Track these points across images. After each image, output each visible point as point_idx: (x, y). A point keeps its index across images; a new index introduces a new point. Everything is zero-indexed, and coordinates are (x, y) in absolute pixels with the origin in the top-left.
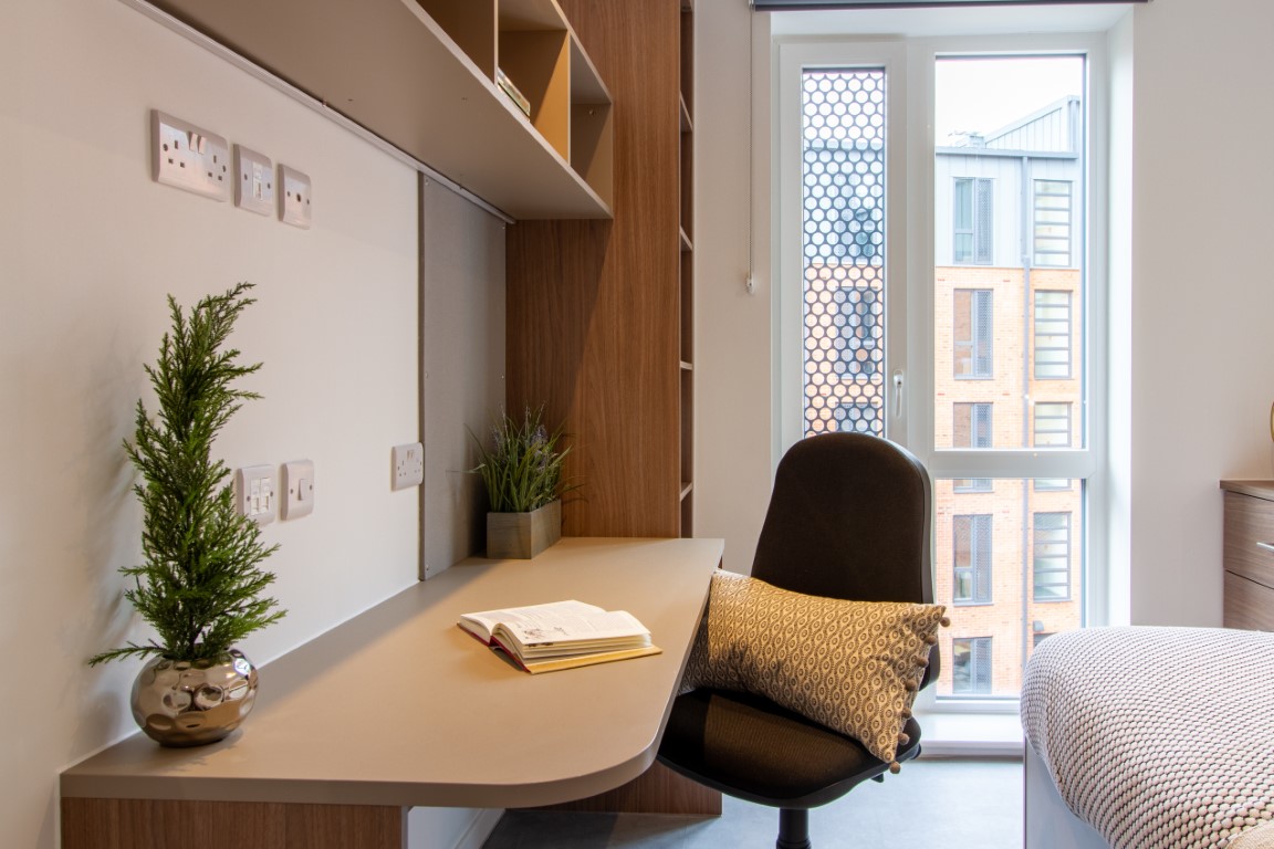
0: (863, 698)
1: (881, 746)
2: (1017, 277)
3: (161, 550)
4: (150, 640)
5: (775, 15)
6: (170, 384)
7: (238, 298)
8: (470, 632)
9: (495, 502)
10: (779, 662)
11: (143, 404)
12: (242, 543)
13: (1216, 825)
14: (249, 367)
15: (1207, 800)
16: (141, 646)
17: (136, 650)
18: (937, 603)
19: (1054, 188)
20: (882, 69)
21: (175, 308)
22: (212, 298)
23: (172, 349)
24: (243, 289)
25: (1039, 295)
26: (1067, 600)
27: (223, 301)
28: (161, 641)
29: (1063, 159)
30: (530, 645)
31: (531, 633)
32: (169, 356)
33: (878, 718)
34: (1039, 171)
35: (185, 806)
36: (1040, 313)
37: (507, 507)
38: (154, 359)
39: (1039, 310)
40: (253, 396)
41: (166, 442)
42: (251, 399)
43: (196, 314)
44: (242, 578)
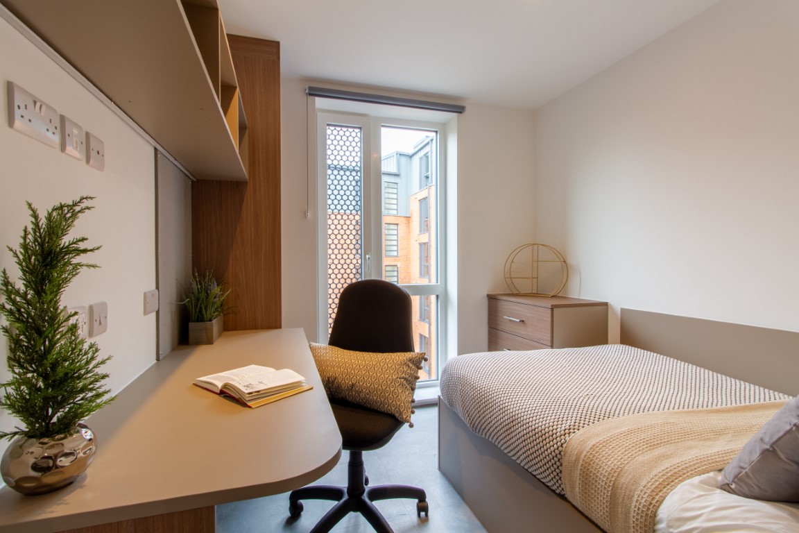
0: (395, 396)
1: (404, 417)
3: (22, 366)
4: (16, 427)
5: (317, 100)
6: (30, 259)
7: (83, 205)
9: (193, 317)
10: (353, 384)
11: (7, 272)
12: (85, 357)
13: (558, 434)
14: (91, 248)
15: (551, 424)
16: (8, 431)
17: (5, 436)
20: (360, 128)
21: (32, 210)
22: (63, 204)
23: (30, 237)
24: (85, 200)
27: (71, 207)
28: (23, 426)
30: (249, 393)
31: (247, 386)
32: (28, 241)
33: (402, 404)
37: (201, 319)
38: (16, 243)
40: (93, 266)
41: (24, 296)
42: (92, 268)
43: (50, 214)
44: (86, 379)
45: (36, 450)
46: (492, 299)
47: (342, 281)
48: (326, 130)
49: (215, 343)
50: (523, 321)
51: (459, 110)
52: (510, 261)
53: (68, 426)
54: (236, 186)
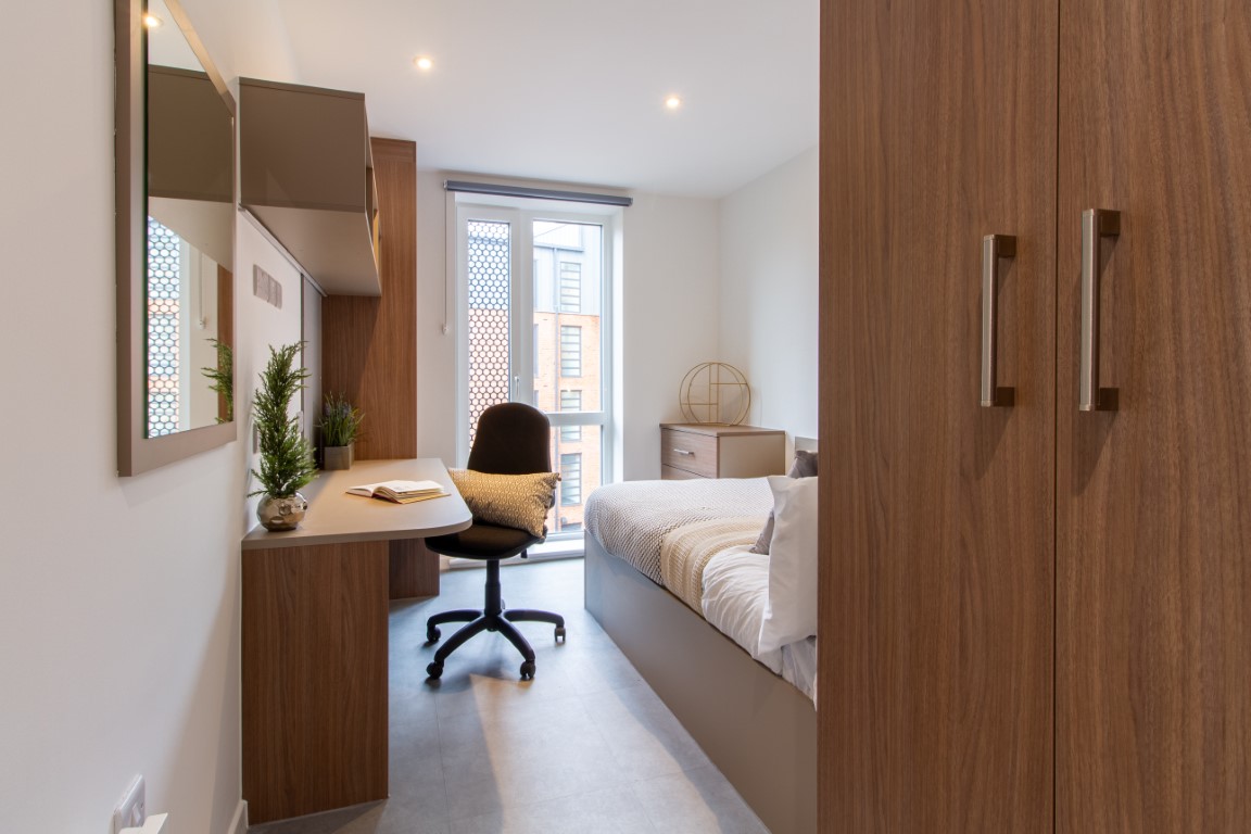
1: (537, 531)
2: (551, 318)
5: (457, 195)
8: (361, 494)
9: (329, 440)
13: (661, 533)
16: (262, 489)
17: (257, 493)
18: (554, 471)
19: (571, 267)
20: (508, 224)
25: (563, 329)
26: (579, 504)
28: (267, 490)
29: (577, 251)
30: (399, 493)
33: (535, 519)
34: (563, 257)
35: (298, 549)
36: (564, 339)
37: (336, 443)
39: (563, 337)
45: (276, 503)
46: (665, 429)
47: (483, 402)
48: (466, 226)
49: (351, 468)
50: (692, 453)
51: (625, 202)
52: (687, 383)
53: (291, 491)
54: (369, 302)
